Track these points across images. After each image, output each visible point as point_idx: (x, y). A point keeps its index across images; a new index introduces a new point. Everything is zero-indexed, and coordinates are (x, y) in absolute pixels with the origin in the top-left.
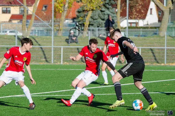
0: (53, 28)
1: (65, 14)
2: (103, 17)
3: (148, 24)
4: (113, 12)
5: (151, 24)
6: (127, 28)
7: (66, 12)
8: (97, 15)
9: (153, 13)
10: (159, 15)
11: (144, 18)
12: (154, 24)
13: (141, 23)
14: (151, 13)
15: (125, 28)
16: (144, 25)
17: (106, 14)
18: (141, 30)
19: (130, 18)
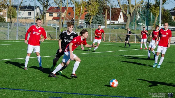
3: (119, 23)
4: (102, 17)
7: (80, 16)
8: (95, 18)
9: (121, 18)
10: (124, 19)
11: (117, 20)
12: (122, 23)
15: (109, 24)
16: (117, 23)
17: (99, 17)
19: (111, 20)
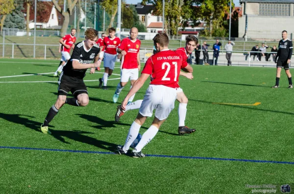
2: (13, 20)
4: (22, 16)
5: (52, 27)
8: (9, 19)
10: (59, 20)
11: (47, 22)
12: (55, 26)
13: (45, 26)
14: (53, 18)
15: (33, 29)
17: (16, 17)
18: (45, 31)
19: (37, 21)
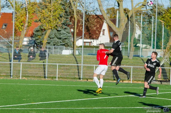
0: (13, 46)
1: (25, 32)
2: (59, 37)
4: (68, 32)
6: (83, 47)
7: (26, 30)
8: (53, 34)
11: (97, 38)
13: (95, 43)
14: (103, 34)
16: (97, 45)
17: (62, 33)
18: (94, 49)
19: (85, 38)
